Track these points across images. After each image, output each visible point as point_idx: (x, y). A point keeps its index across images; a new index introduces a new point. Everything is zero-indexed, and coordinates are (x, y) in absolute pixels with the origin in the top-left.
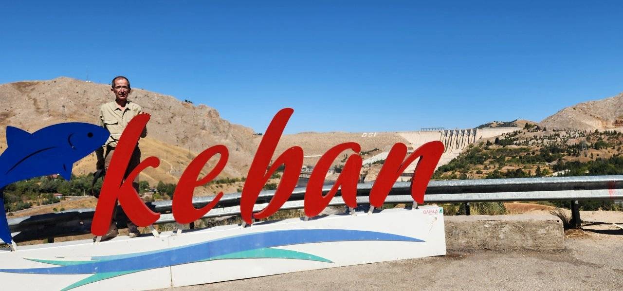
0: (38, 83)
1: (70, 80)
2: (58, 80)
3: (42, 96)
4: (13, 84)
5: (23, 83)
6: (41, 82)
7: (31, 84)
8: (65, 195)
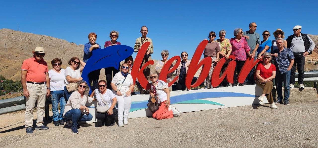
1: (9, 30)
2: (2, 30)
8: (8, 91)
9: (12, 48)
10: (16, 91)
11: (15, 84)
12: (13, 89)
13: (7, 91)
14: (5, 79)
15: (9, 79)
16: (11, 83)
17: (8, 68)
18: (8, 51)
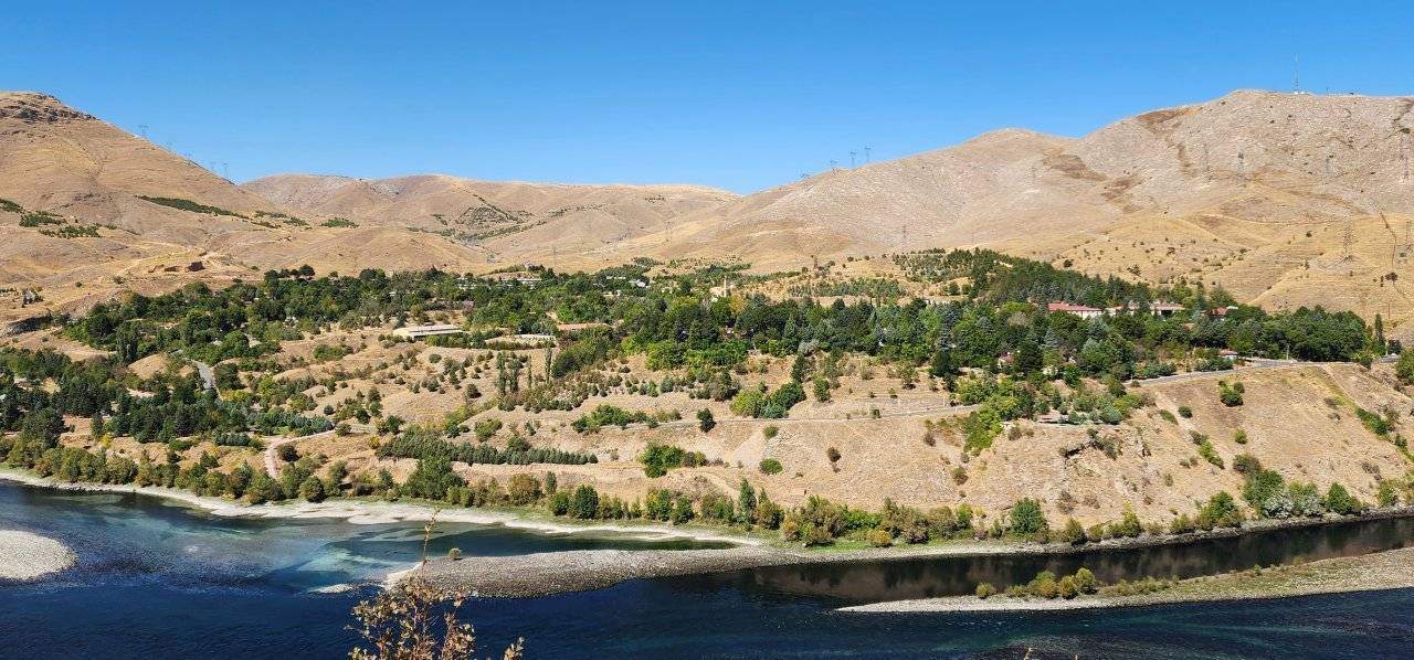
0: (1188, 110)
1: (1256, 94)
2: (1228, 98)
3: (1196, 137)
4: (1140, 118)
5: (1158, 114)
6: (1194, 107)
7: (1174, 115)
8: (1244, 355)
9: (1265, 170)
10: (1278, 358)
11: (1276, 324)
12: (1264, 348)
13: (1241, 354)
14: (1235, 304)
15: (1249, 304)
16: (1258, 319)
17: (1247, 257)
18: (1251, 186)
